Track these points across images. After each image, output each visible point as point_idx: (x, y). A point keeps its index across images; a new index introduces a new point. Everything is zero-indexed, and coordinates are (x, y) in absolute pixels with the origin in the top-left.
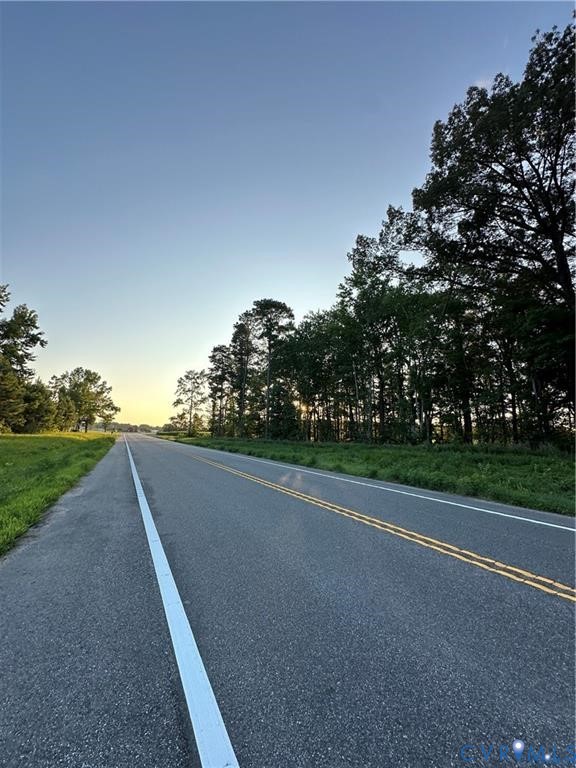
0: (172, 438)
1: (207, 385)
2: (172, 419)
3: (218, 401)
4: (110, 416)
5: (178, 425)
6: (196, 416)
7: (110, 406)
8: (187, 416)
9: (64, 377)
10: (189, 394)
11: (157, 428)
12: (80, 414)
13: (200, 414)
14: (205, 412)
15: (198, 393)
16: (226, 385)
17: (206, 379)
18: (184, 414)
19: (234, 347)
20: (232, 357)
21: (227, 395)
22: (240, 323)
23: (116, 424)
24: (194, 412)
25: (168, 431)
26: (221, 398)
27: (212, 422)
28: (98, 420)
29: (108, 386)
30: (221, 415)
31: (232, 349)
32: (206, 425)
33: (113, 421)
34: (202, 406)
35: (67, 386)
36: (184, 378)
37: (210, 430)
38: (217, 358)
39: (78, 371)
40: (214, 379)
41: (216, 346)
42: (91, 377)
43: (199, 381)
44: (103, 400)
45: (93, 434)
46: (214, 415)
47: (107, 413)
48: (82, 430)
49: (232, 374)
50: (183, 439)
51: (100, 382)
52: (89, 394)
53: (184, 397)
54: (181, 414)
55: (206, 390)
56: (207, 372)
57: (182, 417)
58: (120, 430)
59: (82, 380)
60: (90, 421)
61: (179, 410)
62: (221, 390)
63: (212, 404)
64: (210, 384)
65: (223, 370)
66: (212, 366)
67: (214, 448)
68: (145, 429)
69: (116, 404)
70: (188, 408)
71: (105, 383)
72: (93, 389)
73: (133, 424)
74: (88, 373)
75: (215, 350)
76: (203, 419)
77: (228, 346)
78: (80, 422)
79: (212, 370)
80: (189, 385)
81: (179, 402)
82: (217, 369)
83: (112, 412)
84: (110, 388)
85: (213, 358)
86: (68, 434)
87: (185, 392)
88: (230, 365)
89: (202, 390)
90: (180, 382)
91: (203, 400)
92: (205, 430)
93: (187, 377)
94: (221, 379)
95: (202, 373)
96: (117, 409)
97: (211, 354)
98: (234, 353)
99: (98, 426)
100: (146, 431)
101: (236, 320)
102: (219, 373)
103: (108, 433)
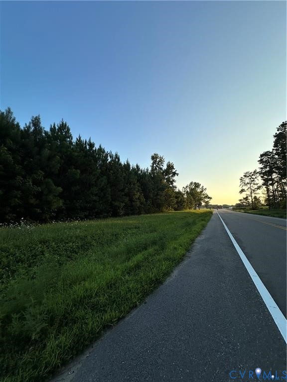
0: (242, 211)
1: (260, 178)
2: (240, 200)
3: (271, 187)
4: (207, 202)
5: (244, 204)
6: (255, 197)
7: (207, 197)
8: (250, 198)
9: (187, 187)
10: (249, 186)
11: (232, 206)
12: (195, 202)
13: (258, 196)
14: (262, 195)
15: (254, 184)
16: (274, 176)
17: (258, 175)
18: (247, 197)
19: (276, 150)
20: (276, 156)
21: (277, 182)
22: (278, 132)
23: (211, 205)
24: (253, 195)
25: (239, 207)
26: (272, 184)
27: (267, 200)
28: (203, 204)
29: (204, 188)
30: (274, 196)
31: (275, 152)
32: (263, 202)
33: (210, 204)
34: (258, 191)
35: (189, 190)
36: (244, 177)
37: (267, 205)
38: (264, 160)
39: (191, 183)
40: (265, 174)
41: (262, 153)
42: (197, 185)
43: (253, 177)
44: (204, 195)
45: (203, 210)
46: (269, 196)
47: (206, 200)
48: (197, 209)
49: (278, 168)
50: (250, 211)
51: (201, 187)
52: (197, 193)
53: (245, 188)
54: (245, 197)
55: (260, 181)
56: (258, 170)
57: (246, 199)
58: (213, 208)
59: (193, 187)
60: (200, 204)
61: (244, 195)
62: (272, 179)
63: (266, 189)
64: (262, 177)
65: (270, 167)
66: (261, 166)
67: (274, 216)
68: (226, 207)
69: (210, 196)
70: (249, 193)
71: (203, 187)
72: (199, 190)
73: (219, 205)
74: (195, 183)
75: (262, 156)
76: (261, 199)
77: (271, 151)
78: (196, 205)
79: (262, 168)
80: (247, 180)
81: (242, 191)
82: (265, 167)
83: (209, 200)
84: (206, 189)
85: (261, 161)
86: (192, 210)
87: (246, 184)
88: (275, 163)
89: (256, 181)
90: (241, 179)
91: (259, 188)
92: (263, 205)
93: (245, 176)
94: (270, 173)
95: (255, 172)
96: (210, 198)
97: (259, 159)
98: (276, 154)
99: (203, 207)
100: (226, 208)
101: (276, 132)
102: (268, 169)
103: (208, 210)
